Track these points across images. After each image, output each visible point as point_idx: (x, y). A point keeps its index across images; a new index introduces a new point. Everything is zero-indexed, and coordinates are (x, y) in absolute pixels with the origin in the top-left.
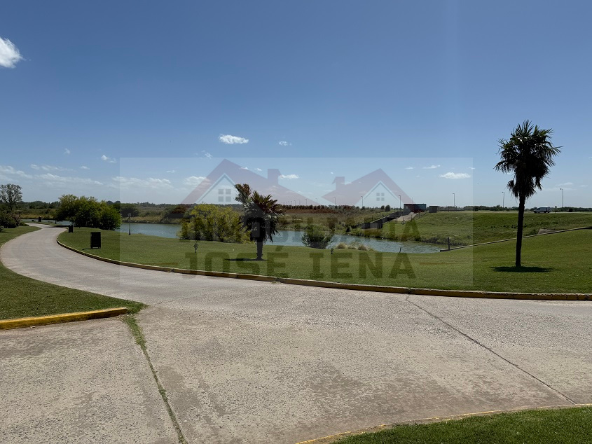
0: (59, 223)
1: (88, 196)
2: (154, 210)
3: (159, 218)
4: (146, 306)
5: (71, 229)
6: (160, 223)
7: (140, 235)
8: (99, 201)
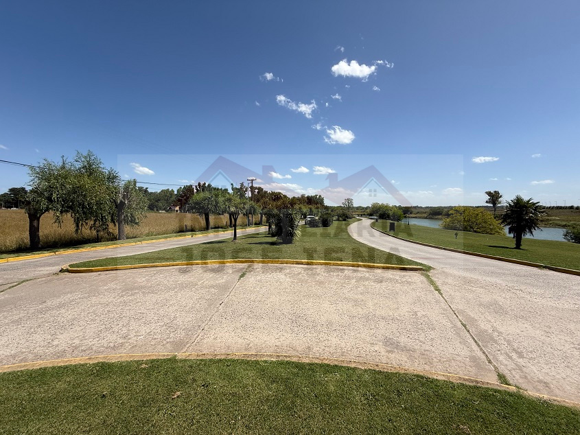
0: (370, 217)
1: (385, 203)
2: (422, 210)
3: (425, 215)
4: (434, 269)
5: (377, 221)
6: (426, 218)
7: (415, 225)
8: (391, 206)
